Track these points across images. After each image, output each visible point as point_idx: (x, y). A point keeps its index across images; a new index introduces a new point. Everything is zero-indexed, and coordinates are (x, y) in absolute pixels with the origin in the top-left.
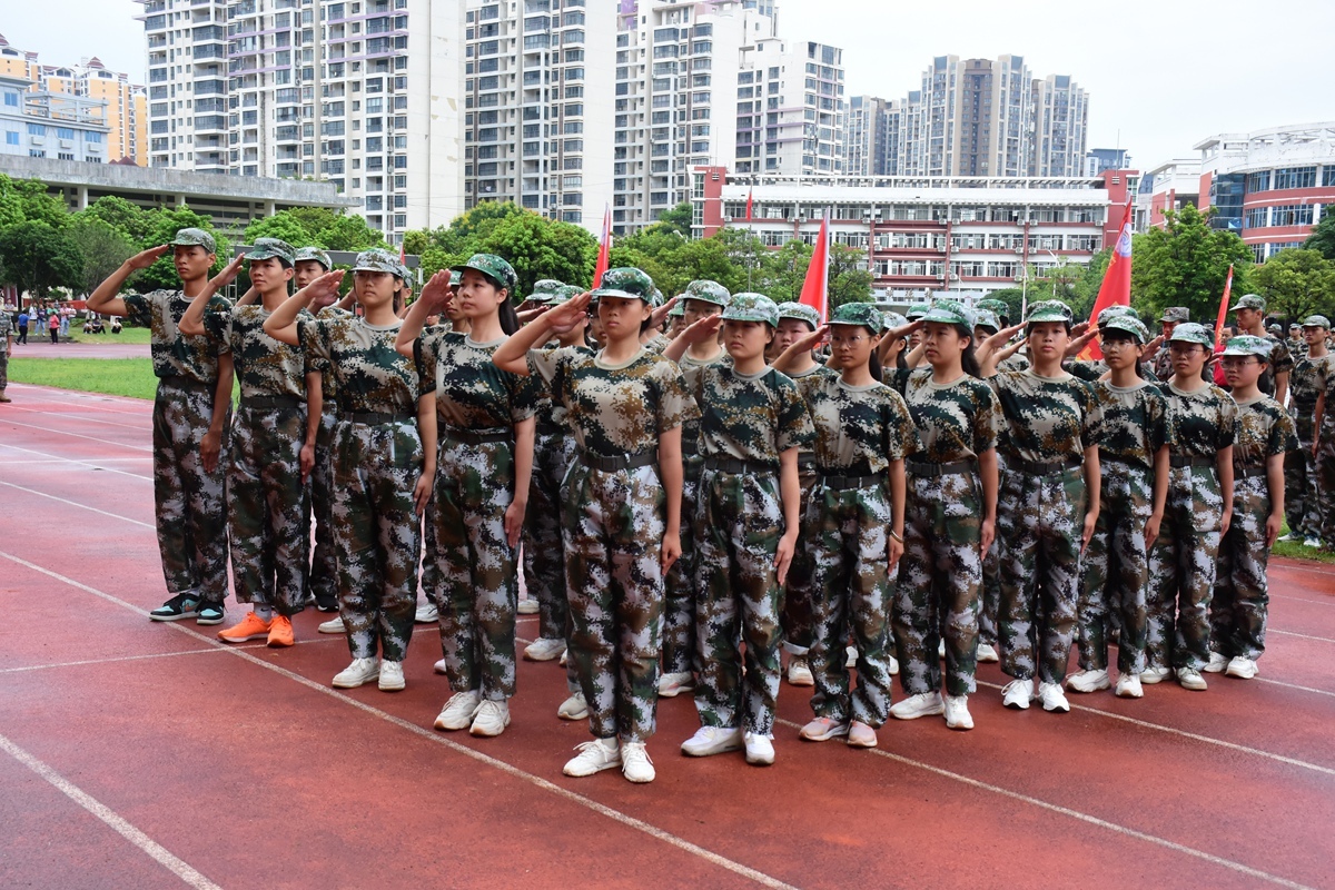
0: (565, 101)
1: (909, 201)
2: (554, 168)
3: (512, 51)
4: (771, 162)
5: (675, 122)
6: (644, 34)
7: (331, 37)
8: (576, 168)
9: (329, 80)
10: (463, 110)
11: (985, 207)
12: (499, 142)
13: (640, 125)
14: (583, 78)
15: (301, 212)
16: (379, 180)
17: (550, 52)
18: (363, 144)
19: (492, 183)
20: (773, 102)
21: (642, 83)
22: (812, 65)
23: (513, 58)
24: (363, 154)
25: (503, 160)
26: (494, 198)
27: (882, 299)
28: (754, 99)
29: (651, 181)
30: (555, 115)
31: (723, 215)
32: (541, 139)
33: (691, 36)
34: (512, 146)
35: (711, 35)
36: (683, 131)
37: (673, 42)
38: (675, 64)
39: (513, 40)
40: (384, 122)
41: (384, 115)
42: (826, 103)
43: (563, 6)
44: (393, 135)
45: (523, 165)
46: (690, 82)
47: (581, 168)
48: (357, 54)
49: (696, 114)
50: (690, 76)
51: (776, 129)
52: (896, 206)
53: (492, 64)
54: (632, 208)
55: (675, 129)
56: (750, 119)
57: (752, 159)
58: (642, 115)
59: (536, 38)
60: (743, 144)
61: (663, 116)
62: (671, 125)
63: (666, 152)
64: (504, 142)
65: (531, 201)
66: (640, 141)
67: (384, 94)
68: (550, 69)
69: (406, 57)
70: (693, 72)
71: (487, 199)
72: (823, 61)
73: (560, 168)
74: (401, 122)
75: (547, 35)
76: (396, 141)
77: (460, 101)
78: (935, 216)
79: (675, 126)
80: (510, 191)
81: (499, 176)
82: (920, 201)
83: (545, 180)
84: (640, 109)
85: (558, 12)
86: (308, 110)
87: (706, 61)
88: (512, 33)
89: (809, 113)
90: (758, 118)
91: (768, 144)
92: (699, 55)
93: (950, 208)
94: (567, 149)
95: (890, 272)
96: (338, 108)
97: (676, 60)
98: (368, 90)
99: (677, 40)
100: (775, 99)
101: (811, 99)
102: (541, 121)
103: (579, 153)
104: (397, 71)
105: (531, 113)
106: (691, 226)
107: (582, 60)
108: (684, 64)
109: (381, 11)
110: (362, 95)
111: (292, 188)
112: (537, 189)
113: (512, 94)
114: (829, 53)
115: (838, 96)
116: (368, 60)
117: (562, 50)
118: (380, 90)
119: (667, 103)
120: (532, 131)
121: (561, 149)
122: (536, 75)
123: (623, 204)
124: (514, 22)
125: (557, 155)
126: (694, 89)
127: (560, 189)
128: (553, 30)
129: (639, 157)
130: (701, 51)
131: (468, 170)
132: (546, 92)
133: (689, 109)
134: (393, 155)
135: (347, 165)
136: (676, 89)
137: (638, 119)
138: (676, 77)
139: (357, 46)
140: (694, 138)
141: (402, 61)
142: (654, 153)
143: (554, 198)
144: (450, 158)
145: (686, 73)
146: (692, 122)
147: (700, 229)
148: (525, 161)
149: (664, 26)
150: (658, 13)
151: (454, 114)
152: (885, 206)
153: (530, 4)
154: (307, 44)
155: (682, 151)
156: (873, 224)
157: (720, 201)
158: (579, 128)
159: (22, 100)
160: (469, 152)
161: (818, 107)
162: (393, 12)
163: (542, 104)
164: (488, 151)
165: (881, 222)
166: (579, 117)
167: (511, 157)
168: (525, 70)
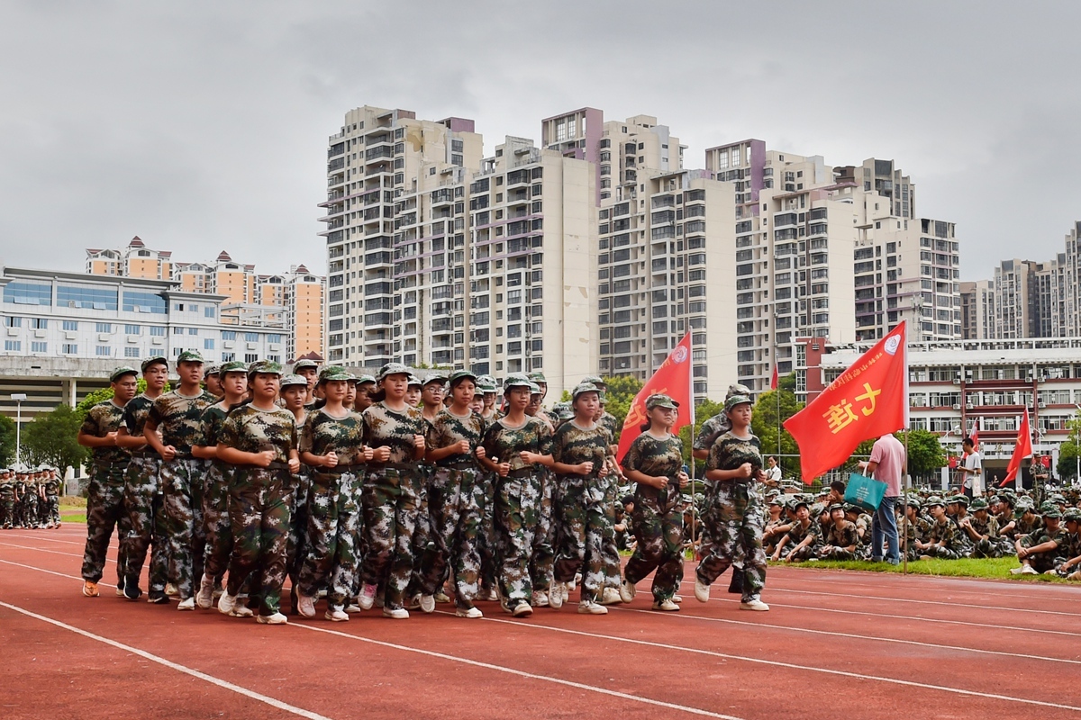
0: (689, 283)
1: (995, 362)
3: (642, 242)
5: (796, 297)
6: (765, 220)
7: (478, 241)
8: (700, 343)
9: (476, 278)
10: (595, 297)
11: (1068, 365)
12: (631, 322)
13: (765, 301)
14: (705, 262)
16: (518, 362)
17: (675, 241)
18: (505, 331)
19: (626, 360)
20: (892, 275)
21: (766, 263)
22: (927, 240)
23: (643, 248)
24: (505, 340)
25: (635, 339)
26: (629, 373)
28: (875, 272)
29: (776, 351)
30: (681, 296)
31: (823, 382)
32: (669, 319)
33: (808, 220)
34: (643, 326)
35: (826, 218)
36: (805, 305)
37: (791, 226)
38: (794, 245)
39: (643, 232)
40: (523, 311)
41: (522, 305)
43: (686, 201)
44: (531, 322)
45: (653, 343)
46: (808, 261)
48: (499, 254)
49: (815, 289)
50: (808, 254)
51: (896, 298)
52: (984, 367)
53: (624, 254)
54: (760, 377)
55: (796, 303)
56: (872, 290)
57: (875, 327)
58: (766, 292)
59: (662, 230)
60: (867, 314)
61: (784, 293)
62: (792, 300)
63: (789, 325)
64: (636, 323)
66: (765, 316)
67: (523, 287)
68: (675, 256)
69: (541, 254)
70: (811, 252)
71: (622, 375)
72: (937, 235)
74: (537, 310)
75: (672, 227)
76: (533, 327)
77: (589, 289)
78: (1022, 374)
79: (797, 300)
80: (642, 367)
81: (632, 353)
82: (1007, 361)
85: (681, 206)
86: (459, 304)
87: (822, 241)
88: (641, 226)
89: (925, 283)
90: (879, 289)
91: (889, 313)
92: (815, 236)
93: (1035, 367)
94: (693, 326)
95: (982, 429)
96: (484, 301)
97: (795, 241)
98: (509, 284)
99: (795, 224)
100: (894, 271)
101: (927, 270)
102: (669, 303)
103: (703, 330)
104: (533, 267)
105: (659, 296)
106: (795, 393)
107: (704, 247)
108: (802, 244)
109: (520, 216)
110: (504, 289)
113: (642, 279)
114: (942, 228)
115: (954, 266)
116: (509, 258)
118: (520, 283)
119: (788, 280)
120: (661, 311)
121: (687, 327)
122: (663, 261)
123: (752, 374)
124: (643, 217)
125: (683, 332)
126: (812, 267)
128: (677, 222)
129: (765, 330)
130: (818, 232)
131: (603, 349)
132: (672, 276)
133: (809, 284)
134: (531, 339)
135: (491, 351)
136: (796, 267)
137: (763, 296)
138: (796, 256)
139: (499, 247)
140: (815, 311)
141: (538, 258)
142: (778, 326)
144: (582, 340)
145: (804, 253)
146: (812, 296)
147: (804, 395)
148: (654, 339)
149: (784, 212)
150: (778, 201)
151: (586, 301)
152: (974, 367)
153: (657, 200)
154: (459, 247)
155: (804, 323)
156: (963, 385)
157: (821, 368)
158: (703, 307)
159: (218, 312)
160: (603, 334)
161: (934, 277)
162: (530, 217)
163: (668, 287)
164: (623, 331)
165: (971, 382)
166: (702, 297)
167: (642, 335)
168: (653, 258)
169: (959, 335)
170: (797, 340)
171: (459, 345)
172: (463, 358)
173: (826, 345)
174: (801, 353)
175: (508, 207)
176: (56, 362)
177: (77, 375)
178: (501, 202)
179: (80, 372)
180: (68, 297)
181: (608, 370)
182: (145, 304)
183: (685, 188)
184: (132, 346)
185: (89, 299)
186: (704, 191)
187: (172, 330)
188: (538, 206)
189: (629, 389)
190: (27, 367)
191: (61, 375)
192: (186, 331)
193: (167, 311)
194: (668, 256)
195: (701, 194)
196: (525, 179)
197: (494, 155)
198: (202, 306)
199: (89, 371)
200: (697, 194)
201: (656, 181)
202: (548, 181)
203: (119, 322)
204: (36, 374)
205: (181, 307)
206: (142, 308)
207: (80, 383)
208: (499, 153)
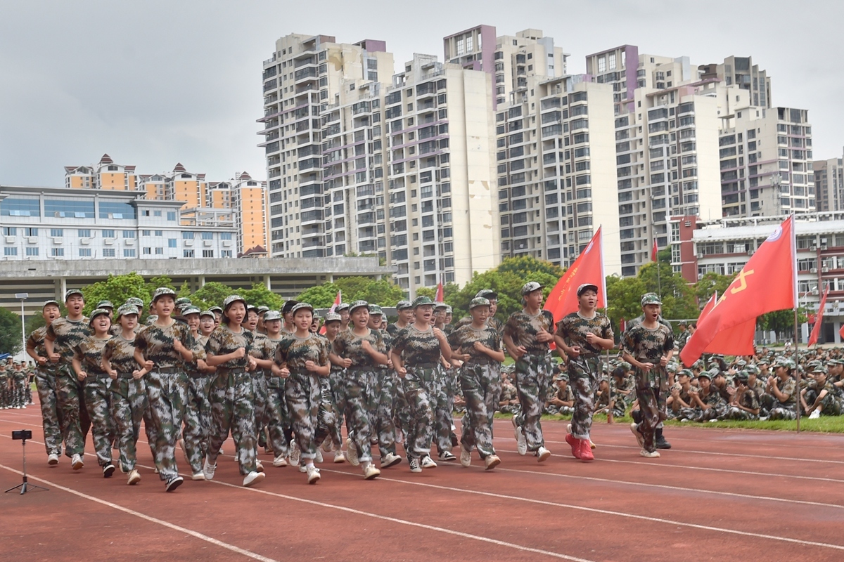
0: (576, 173)
2: (571, 226)
3: (533, 140)
4: (755, 205)
5: (669, 181)
6: (640, 115)
7: (394, 145)
8: (587, 224)
9: (393, 177)
10: (494, 189)
12: (527, 209)
13: (642, 186)
14: (589, 155)
15: (347, 280)
16: (432, 247)
18: (420, 221)
19: (524, 241)
20: (753, 158)
21: (642, 153)
22: (783, 125)
23: (535, 145)
24: (420, 229)
25: (531, 223)
26: (527, 253)
27: (831, 310)
28: (737, 156)
29: (653, 229)
30: (569, 185)
31: (695, 253)
33: (677, 114)
34: (538, 212)
35: (693, 110)
36: (677, 187)
37: (663, 119)
38: (666, 136)
39: (534, 131)
40: (434, 204)
41: (434, 198)
42: (797, 154)
43: (570, 102)
45: (547, 226)
46: (679, 149)
47: (591, 224)
48: (413, 155)
49: (686, 174)
50: (679, 144)
51: (757, 178)
52: (837, 235)
53: (519, 151)
54: (640, 251)
55: (669, 187)
56: (736, 172)
57: (739, 204)
58: (643, 178)
59: (551, 128)
60: (732, 192)
61: (658, 178)
62: (666, 184)
63: (664, 205)
64: (532, 209)
65: (554, 253)
66: (643, 199)
67: (433, 183)
68: (563, 150)
69: (448, 154)
70: (681, 141)
71: (521, 255)
72: (792, 121)
73: (576, 226)
74: (447, 202)
75: (559, 125)
76: (445, 217)
77: (491, 182)
79: (670, 184)
80: (538, 247)
81: (529, 235)
83: (564, 235)
84: (641, 173)
85: (567, 106)
86: (380, 200)
87: (690, 132)
88: (533, 126)
89: (782, 163)
90: (742, 171)
91: (751, 191)
92: (684, 127)
94: (580, 210)
95: (836, 288)
96: (401, 196)
97: (667, 133)
98: (422, 181)
99: (667, 117)
100: (754, 155)
101: (783, 152)
102: (559, 191)
104: (442, 165)
106: (671, 264)
107: (588, 141)
108: (673, 135)
109: (429, 122)
110: (418, 186)
111: (346, 263)
112: (559, 243)
113: (536, 172)
114: (797, 114)
115: (807, 147)
116: (420, 159)
117: (572, 135)
118: (430, 180)
119: (662, 166)
120: (552, 198)
121: (575, 211)
122: (552, 156)
123: (633, 249)
124: (534, 118)
125: (572, 215)
126: (682, 154)
127: (576, 242)
128: (564, 121)
129: (643, 211)
130: (687, 123)
131: (504, 233)
132: (561, 168)
133: (680, 169)
134: (442, 227)
135: (409, 238)
136: (668, 155)
137: (640, 181)
138: (668, 145)
139: (412, 150)
140: (686, 192)
141: (446, 157)
142: (654, 207)
143: (572, 249)
144: (486, 226)
145: (675, 142)
146: (683, 180)
147: (679, 266)
148: (548, 223)
149: (656, 107)
150: (650, 98)
151: (488, 192)
152: (828, 236)
153: (545, 103)
154: (377, 151)
155: (676, 203)
156: (819, 251)
157: (693, 242)
158: (588, 194)
159: (178, 216)
160: (504, 220)
161: (790, 158)
162: (437, 122)
163: (558, 178)
164: (520, 217)
165: (826, 249)
166: (588, 185)
167: (537, 220)
168: (544, 153)
169: (814, 208)
170: (672, 219)
171: (381, 235)
172: (385, 246)
173: (697, 222)
174: (675, 230)
175: (419, 115)
176: (49, 265)
177: (66, 274)
178: (412, 111)
179: (68, 271)
180: (53, 209)
181: (509, 251)
182: (117, 212)
183: (570, 91)
184: (109, 247)
185: (70, 210)
186: (586, 93)
187: (141, 233)
188: (443, 113)
189: (527, 266)
190: (25, 269)
191: (53, 275)
192: (153, 234)
193: (136, 217)
194: (557, 150)
195: (583, 95)
196: (432, 91)
197: (403, 70)
198: (165, 212)
199: (76, 271)
200: (580, 96)
201: (544, 86)
202: (452, 90)
203: (97, 228)
204: (33, 275)
205: (148, 213)
206: (115, 215)
207: (70, 281)
208: (409, 68)
